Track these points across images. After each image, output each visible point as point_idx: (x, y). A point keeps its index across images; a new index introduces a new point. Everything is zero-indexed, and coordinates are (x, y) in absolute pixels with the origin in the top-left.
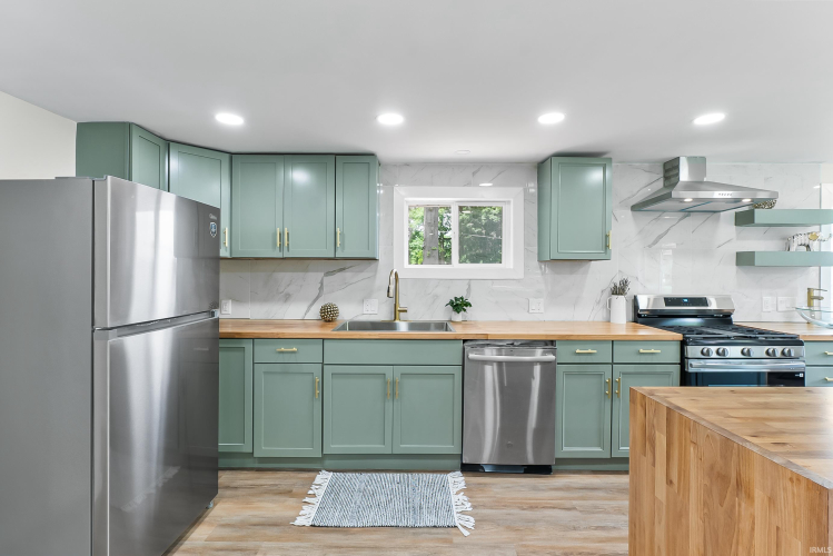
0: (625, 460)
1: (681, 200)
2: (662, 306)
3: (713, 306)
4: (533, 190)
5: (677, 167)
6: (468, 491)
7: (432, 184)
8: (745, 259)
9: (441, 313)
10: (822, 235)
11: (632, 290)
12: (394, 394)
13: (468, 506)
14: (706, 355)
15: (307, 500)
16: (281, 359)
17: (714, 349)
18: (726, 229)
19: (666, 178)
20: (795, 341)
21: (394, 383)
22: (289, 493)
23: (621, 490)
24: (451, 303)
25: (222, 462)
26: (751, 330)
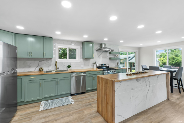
0: (96, 89)
1: (103, 50)
2: (100, 66)
3: (107, 65)
4: (82, 46)
5: (102, 45)
6: (72, 98)
7: (63, 44)
8: (110, 59)
9: (65, 68)
10: (118, 55)
11: (96, 63)
12: (58, 84)
13: (73, 100)
14: (106, 72)
15: (40, 107)
16: (32, 79)
17: (107, 71)
18: (108, 54)
19: (101, 46)
20: (115, 69)
21: (58, 82)
22: (36, 107)
23: (95, 93)
24: (68, 66)
25: (18, 104)
26: (111, 68)
